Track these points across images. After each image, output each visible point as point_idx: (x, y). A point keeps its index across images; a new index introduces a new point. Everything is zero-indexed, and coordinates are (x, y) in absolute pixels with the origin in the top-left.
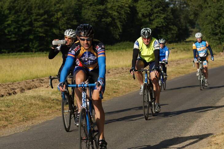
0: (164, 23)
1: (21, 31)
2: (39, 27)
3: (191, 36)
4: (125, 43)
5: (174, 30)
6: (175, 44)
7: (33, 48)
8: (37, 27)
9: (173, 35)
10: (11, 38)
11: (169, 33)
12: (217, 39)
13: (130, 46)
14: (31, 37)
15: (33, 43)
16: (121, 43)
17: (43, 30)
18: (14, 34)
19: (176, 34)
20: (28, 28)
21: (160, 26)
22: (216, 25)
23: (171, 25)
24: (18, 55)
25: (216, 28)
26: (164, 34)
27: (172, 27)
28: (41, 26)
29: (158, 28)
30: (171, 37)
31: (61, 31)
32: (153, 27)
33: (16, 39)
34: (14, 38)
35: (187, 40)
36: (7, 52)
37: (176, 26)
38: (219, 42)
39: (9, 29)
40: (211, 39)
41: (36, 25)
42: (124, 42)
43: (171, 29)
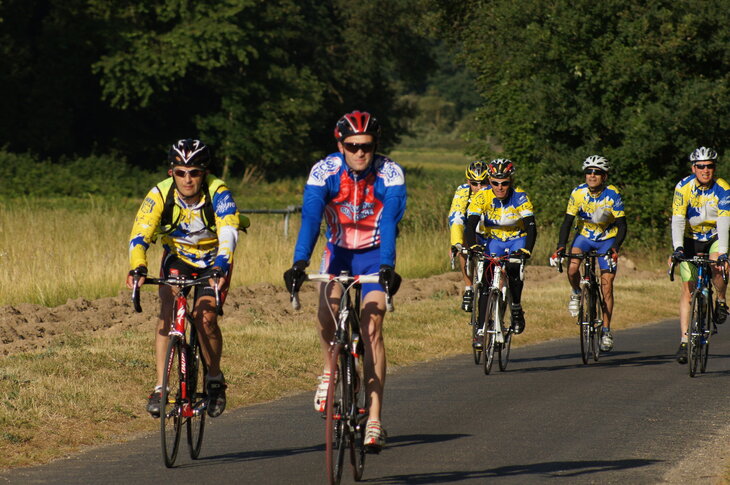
0: (239, 44)
3: (405, 139)
5: (307, 96)
6: (300, 183)
9: (290, 126)
11: (268, 115)
13: (16, 180)
19: (312, 118)
21: (218, 65)
23: (283, 65)
26: (239, 119)
27: (288, 73)
29: (204, 79)
30: (278, 140)
32: (173, 70)
37: (315, 71)
43: (279, 88)
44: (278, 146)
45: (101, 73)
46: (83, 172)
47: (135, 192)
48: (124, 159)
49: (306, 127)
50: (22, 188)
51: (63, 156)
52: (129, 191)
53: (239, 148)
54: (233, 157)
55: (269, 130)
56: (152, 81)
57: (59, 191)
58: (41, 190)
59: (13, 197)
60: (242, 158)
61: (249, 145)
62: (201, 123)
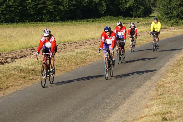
0: (135, 3)
1: (38, 7)
2: (50, 5)
3: (153, 13)
4: (108, 17)
5: (142, 9)
6: (142, 18)
7: (46, 19)
8: (48, 5)
9: (140, 12)
10: (31, 12)
11: (138, 11)
12: (169, 17)
14: (45, 12)
15: (45, 15)
17: (52, 7)
18: (33, 9)
19: (143, 11)
20: (42, 6)
22: (168, 8)
24: (35, 23)
25: (168, 10)
26: (135, 12)
27: (140, 6)
28: (51, 5)
29: (131, 7)
31: (65, 8)
33: (34, 13)
34: (32, 12)
35: (150, 16)
36: (28, 22)
37: (143, 6)
38: (169, 19)
39: (29, 6)
40: (165, 17)
41: (48, 3)
43: (139, 8)
45: (120, 7)
46: (119, 18)
48: (123, 16)
49: (142, 12)
50: (112, 20)
52: (123, 20)
54: (134, 16)
55: (138, 13)
56: (126, 8)
57: (116, 20)
61: (136, 15)
62: (131, 12)
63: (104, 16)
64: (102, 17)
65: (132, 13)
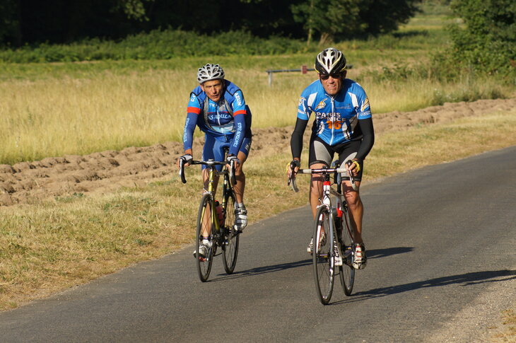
3: (417, 14)
4: (165, 35)
6: (354, 43)
9: (348, 9)
11: (334, 3)
13: (187, 47)
16: (152, 32)
19: (360, 4)
26: (317, 6)
30: (340, 17)
35: (402, 28)
42: (165, 33)
44: (340, 22)
46: (226, 41)
47: (256, 52)
48: (249, 32)
49: (357, 9)
50: (190, 52)
51: (214, 32)
52: (252, 51)
53: (317, 23)
54: (314, 29)
57: (212, 53)
58: (202, 52)
59: (185, 57)
60: (319, 29)
61: (323, 22)
62: (294, 9)
63: (148, 32)
64: (130, 38)
65: (301, 14)
